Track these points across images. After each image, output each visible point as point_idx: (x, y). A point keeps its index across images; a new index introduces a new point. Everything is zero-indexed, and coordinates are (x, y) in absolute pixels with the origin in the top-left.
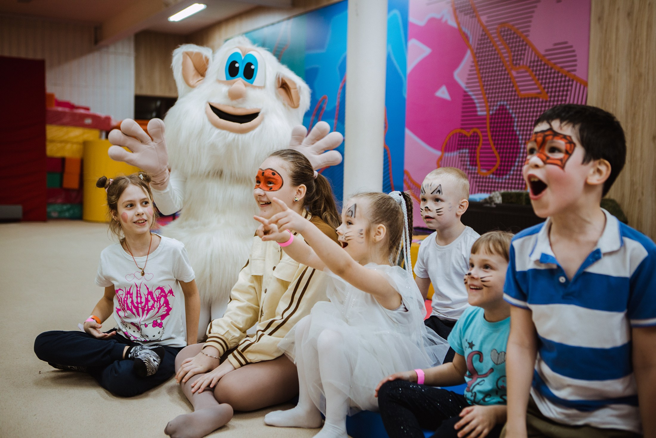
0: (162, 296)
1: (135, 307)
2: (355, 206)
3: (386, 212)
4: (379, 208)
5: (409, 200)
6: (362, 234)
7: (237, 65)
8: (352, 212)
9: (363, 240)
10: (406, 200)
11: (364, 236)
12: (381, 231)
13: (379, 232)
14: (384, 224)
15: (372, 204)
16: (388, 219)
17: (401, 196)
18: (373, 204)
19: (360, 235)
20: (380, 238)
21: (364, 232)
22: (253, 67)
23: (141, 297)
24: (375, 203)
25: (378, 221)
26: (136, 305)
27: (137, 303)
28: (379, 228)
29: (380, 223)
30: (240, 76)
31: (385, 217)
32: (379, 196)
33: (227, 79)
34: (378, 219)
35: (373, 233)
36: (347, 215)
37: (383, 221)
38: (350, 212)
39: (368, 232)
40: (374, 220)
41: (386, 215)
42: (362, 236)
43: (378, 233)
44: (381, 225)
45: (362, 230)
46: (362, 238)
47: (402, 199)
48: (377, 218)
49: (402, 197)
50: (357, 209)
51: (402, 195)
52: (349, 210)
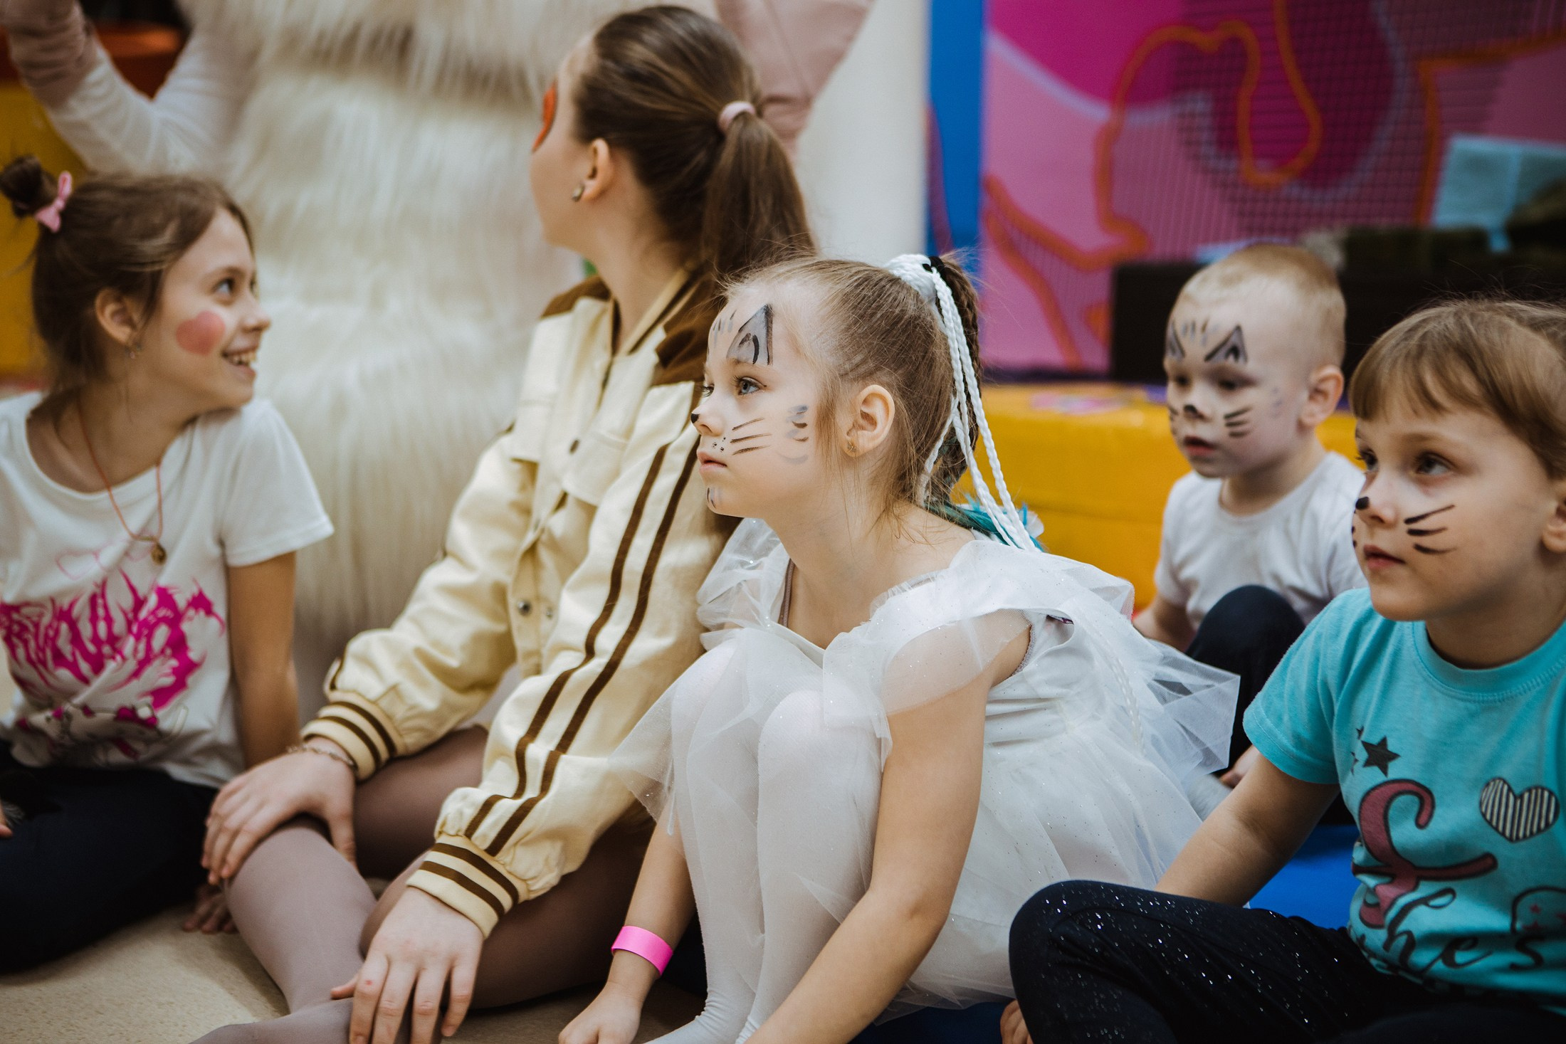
0: (164, 620)
1: (87, 656)
2: (768, 312)
3: (888, 332)
4: (862, 316)
5: (964, 288)
6: (804, 425)
8: (755, 340)
9: (809, 449)
10: (950, 284)
11: (810, 432)
12: (877, 410)
13: (866, 416)
14: (885, 379)
15: (833, 300)
16: (898, 363)
17: (931, 271)
18: (835, 302)
19: (796, 428)
20: (873, 438)
21: (810, 417)
23: (109, 620)
24: (846, 298)
25: (862, 369)
26: (91, 648)
27: (96, 639)
28: (865, 402)
29: (868, 377)
31: (889, 350)
32: (854, 270)
34: (864, 361)
35: (843, 420)
36: (734, 356)
37: (878, 369)
38: (746, 344)
39: (826, 416)
40: (847, 366)
41: (894, 343)
42: (803, 433)
43: (861, 421)
44: (876, 388)
45: (804, 409)
46: (804, 440)
47: (935, 281)
48: (858, 358)
49: (935, 275)
50: (777, 327)
51: (934, 270)
52: (743, 335)
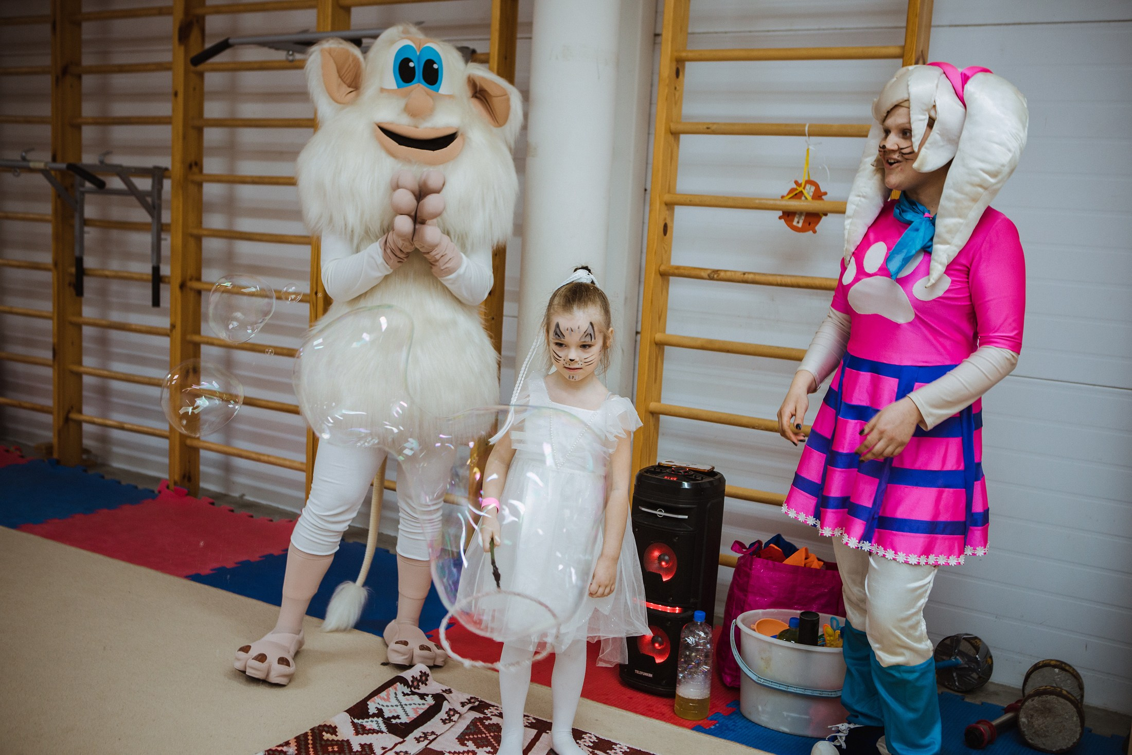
7: (411, 65)
22: (435, 66)
30: (419, 82)
33: (399, 86)
